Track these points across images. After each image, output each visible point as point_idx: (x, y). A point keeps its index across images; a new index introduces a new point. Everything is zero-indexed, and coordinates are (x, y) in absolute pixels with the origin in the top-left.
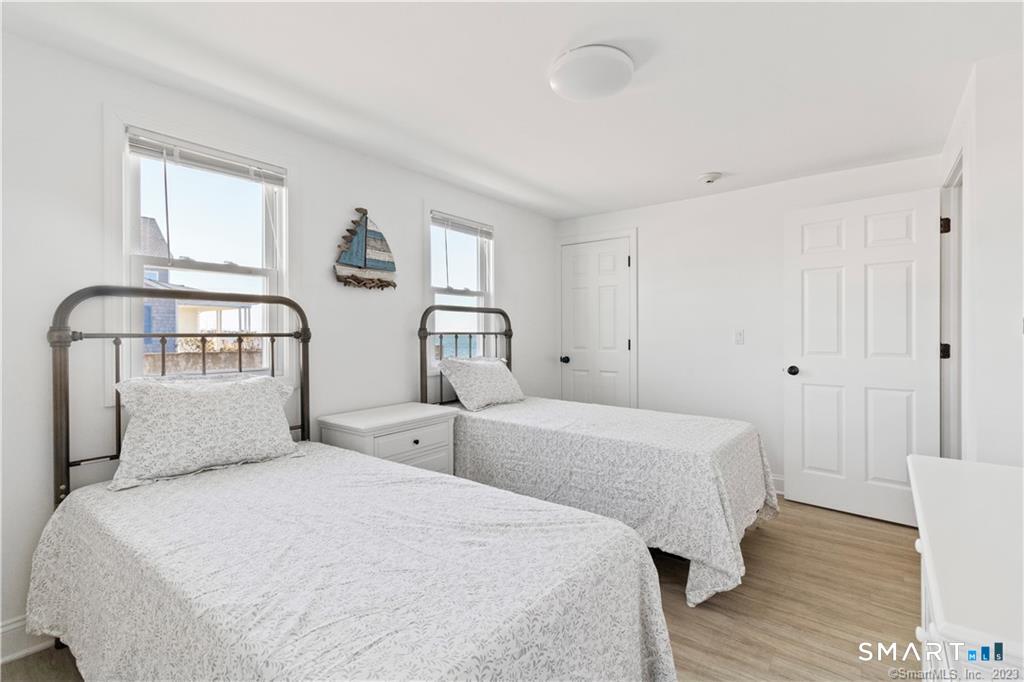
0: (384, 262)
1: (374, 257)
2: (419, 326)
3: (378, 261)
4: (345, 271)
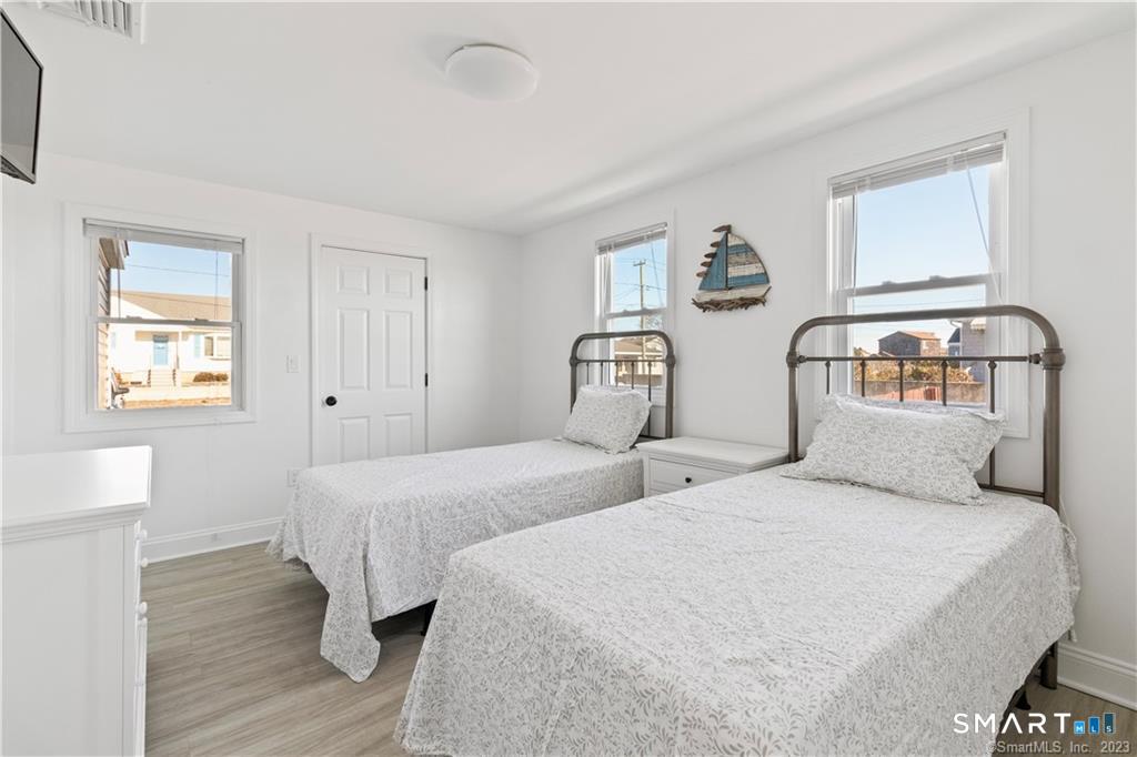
0: (750, 276)
1: (736, 275)
2: (788, 350)
3: (744, 277)
4: (707, 297)
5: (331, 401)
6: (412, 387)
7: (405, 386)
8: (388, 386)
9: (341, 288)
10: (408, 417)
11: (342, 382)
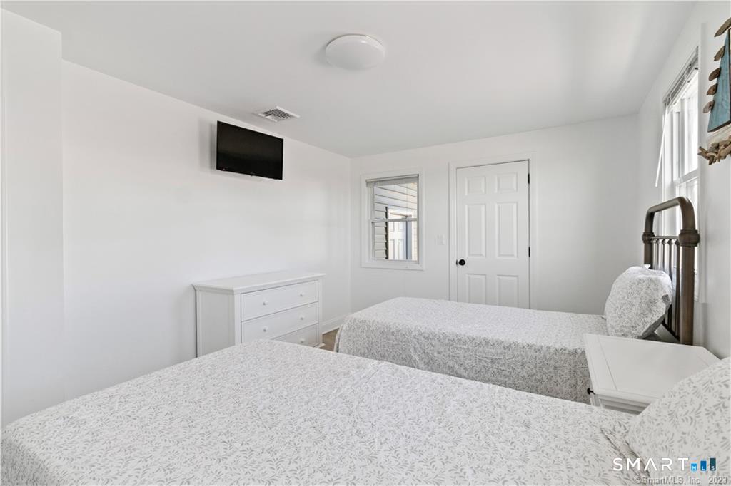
5: (462, 262)
6: (518, 256)
7: (512, 256)
8: (500, 255)
9: (468, 192)
10: (515, 278)
11: (469, 252)
